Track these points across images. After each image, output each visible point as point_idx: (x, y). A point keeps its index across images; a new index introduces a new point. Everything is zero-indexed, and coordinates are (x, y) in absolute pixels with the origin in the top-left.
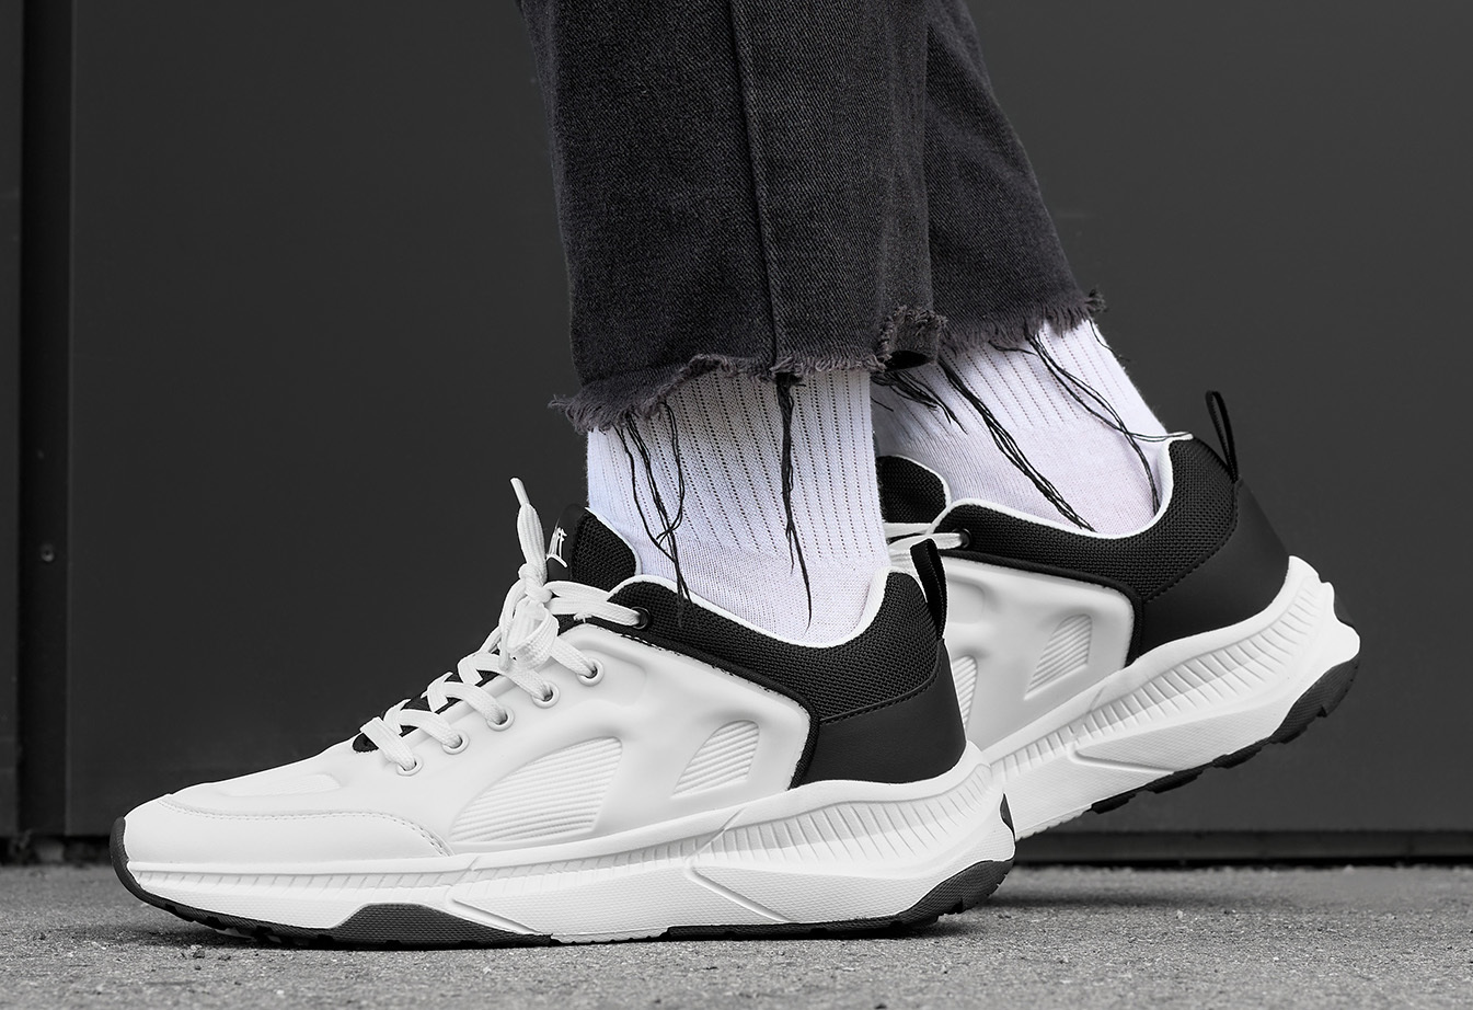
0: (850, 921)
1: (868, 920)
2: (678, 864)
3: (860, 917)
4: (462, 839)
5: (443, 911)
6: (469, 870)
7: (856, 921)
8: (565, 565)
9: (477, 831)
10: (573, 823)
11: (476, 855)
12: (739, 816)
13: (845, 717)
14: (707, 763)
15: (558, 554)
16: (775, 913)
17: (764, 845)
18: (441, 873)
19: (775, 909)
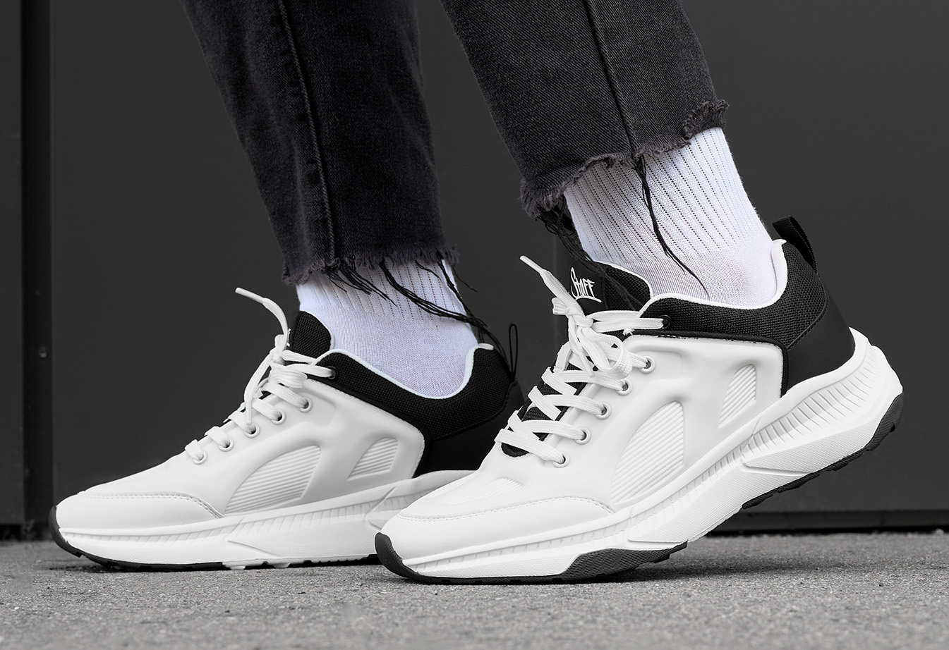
0: (840, 461)
1: (850, 456)
2: (735, 464)
3: (846, 456)
4: (618, 501)
5: (626, 549)
6: (630, 518)
7: (844, 459)
8: (600, 301)
9: (625, 492)
10: (673, 465)
11: (630, 507)
12: (759, 423)
13: (796, 342)
14: (732, 399)
15: (590, 295)
16: (799, 472)
17: (778, 435)
18: (616, 525)
19: (798, 470)
